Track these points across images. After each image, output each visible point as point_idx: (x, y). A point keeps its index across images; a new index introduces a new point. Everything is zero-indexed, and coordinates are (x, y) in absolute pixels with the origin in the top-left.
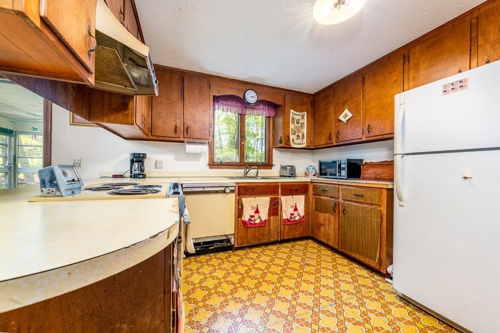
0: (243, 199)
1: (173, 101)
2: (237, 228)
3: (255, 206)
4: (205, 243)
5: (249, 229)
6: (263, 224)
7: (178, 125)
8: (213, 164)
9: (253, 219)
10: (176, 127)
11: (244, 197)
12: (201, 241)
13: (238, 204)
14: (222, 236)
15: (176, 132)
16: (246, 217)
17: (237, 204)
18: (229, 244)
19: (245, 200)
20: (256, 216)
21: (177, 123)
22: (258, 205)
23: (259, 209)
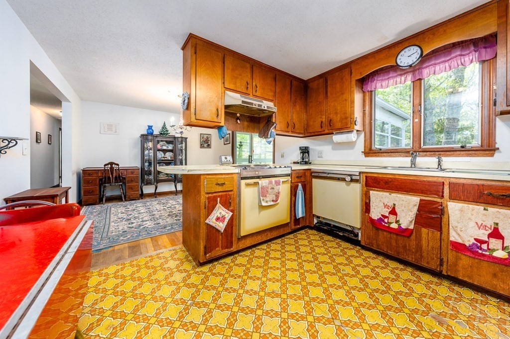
0: (371, 192)
1: (320, 102)
2: (362, 223)
3: (391, 204)
4: (334, 226)
5: (380, 232)
6: (403, 233)
7: (324, 120)
8: (369, 152)
9: (386, 220)
10: (322, 122)
11: (372, 190)
12: (333, 223)
13: (366, 197)
14: (347, 225)
15: (322, 127)
16: (375, 214)
17: (364, 196)
18: (356, 238)
19: (374, 194)
20: (392, 218)
21: (323, 118)
22: (395, 205)
23: (397, 210)
